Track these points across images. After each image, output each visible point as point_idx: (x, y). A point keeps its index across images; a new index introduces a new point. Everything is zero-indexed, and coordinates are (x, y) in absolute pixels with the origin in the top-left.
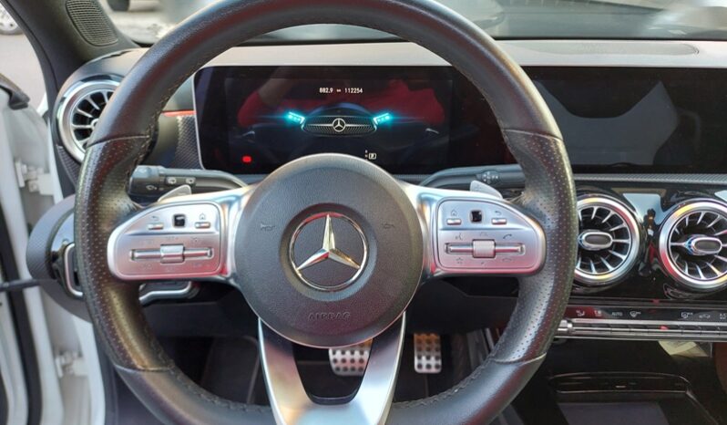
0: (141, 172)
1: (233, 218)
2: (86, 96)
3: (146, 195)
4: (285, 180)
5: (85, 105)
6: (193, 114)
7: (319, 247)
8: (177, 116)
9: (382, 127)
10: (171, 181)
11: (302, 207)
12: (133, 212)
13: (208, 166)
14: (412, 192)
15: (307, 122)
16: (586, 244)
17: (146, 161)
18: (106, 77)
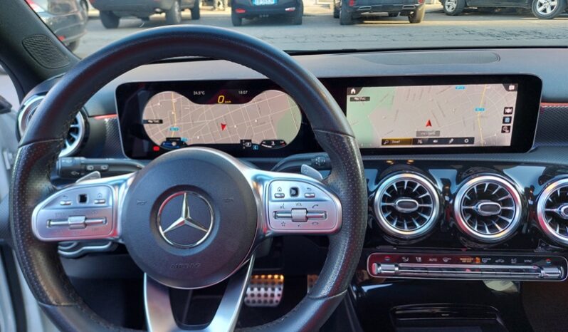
0: (68, 162)
6: (116, 116)
8: (105, 119)
10: (89, 168)
16: (399, 209)
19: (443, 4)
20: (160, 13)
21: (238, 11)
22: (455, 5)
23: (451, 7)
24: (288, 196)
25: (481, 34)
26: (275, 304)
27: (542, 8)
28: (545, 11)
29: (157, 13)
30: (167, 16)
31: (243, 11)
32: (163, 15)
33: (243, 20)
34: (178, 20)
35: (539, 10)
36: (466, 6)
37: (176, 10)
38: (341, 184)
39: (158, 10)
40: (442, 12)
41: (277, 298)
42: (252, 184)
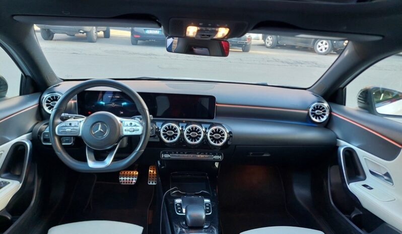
0: (63, 115)
1: (82, 124)
2: (50, 97)
3: (64, 119)
4: (94, 115)
5: (49, 99)
6: (76, 101)
7: (98, 129)
8: (72, 102)
9: (124, 106)
10: (69, 117)
11: (95, 121)
12: (61, 123)
13: (79, 114)
14: (118, 119)
15: (105, 104)
16: (168, 134)
17: (65, 112)
18: (55, 92)
19: (265, 41)
20: (83, 33)
21: (136, 36)
22: (271, 42)
23: (269, 44)
24: (129, 125)
25: (282, 62)
26: (133, 184)
27: (320, 48)
28: (321, 50)
29: (81, 33)
30: (86, 35)
31: (139, 36)
32: (85, 34)
33: (139, 41)
34: (95, 38)
35: (318, 49)
36: (278, 43)
37: (94, 32)
38: (144, 123)
39: (82, 31)
40: (264, 45)
41: (134, 181)
42: (119, 122)
